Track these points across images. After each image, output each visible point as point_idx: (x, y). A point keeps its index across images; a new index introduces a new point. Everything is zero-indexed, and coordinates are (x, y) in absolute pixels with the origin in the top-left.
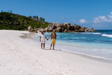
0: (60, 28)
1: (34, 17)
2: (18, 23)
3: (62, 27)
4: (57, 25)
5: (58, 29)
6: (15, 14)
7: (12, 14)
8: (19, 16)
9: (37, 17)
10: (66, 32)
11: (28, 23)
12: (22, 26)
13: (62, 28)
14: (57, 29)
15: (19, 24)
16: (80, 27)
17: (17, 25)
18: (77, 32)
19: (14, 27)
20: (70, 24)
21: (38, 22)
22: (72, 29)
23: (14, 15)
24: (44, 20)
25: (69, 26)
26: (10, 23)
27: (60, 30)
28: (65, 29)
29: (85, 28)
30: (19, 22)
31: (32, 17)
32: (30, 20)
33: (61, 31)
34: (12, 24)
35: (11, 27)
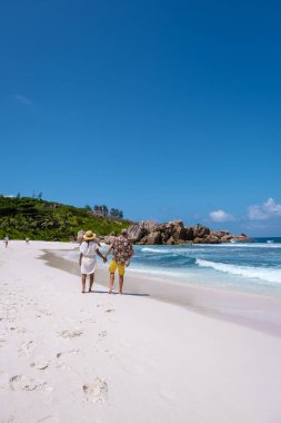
0: (156, 234)
1: (97, 208)
2: (51, 223)
3: (162, 231)
4: (150, 227)
5: (153, 236)
6: (49, 201)
7: (41, 202)
8: (59, 206)
9: (105, 208)
10: (173, 243)
11: (80, 223)
12: (63, 230)
13: (163, 235)
14: (150, 235)
15: (56, 226)
16: (208, 232)
17: (49, 227)
18: (199, 242)
19: (42, 233)
20: (181, 224)
21: (105, 221)
22: (188, 236)
23: (47, 204)
24: (121, 216)
25: (179, 229)
26: (34, 224)
27: (156, 239)
28: (169, 235)
29: (223, 233)
30: (56, 222)
31: (92, 207)
32: (85, 216)
33: (159, 242)
34: (39, 226)
35: (35, 233)
